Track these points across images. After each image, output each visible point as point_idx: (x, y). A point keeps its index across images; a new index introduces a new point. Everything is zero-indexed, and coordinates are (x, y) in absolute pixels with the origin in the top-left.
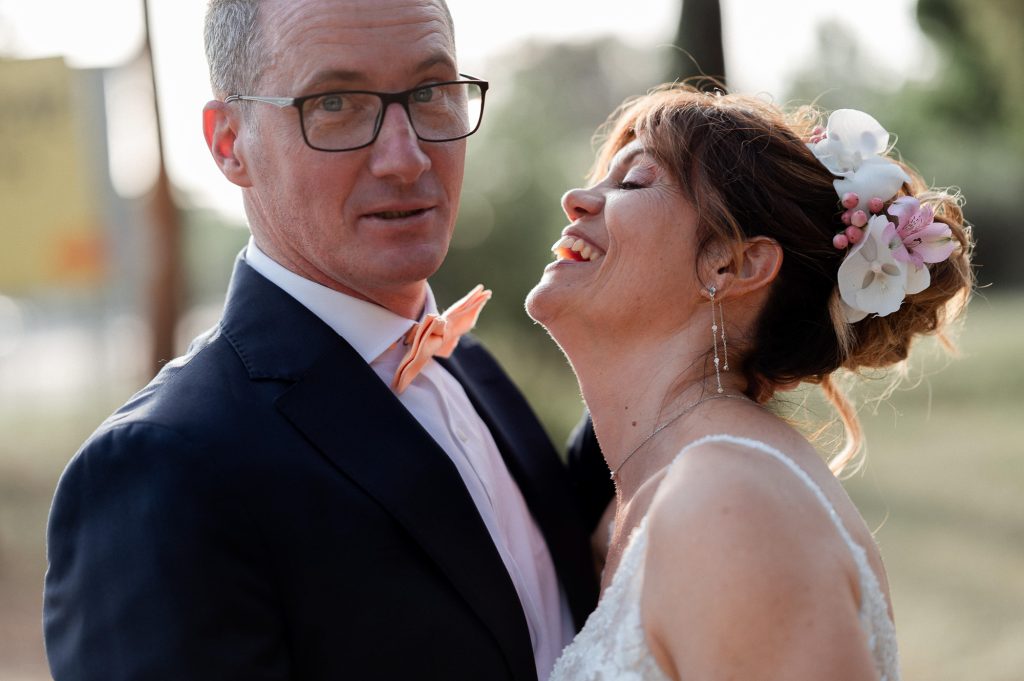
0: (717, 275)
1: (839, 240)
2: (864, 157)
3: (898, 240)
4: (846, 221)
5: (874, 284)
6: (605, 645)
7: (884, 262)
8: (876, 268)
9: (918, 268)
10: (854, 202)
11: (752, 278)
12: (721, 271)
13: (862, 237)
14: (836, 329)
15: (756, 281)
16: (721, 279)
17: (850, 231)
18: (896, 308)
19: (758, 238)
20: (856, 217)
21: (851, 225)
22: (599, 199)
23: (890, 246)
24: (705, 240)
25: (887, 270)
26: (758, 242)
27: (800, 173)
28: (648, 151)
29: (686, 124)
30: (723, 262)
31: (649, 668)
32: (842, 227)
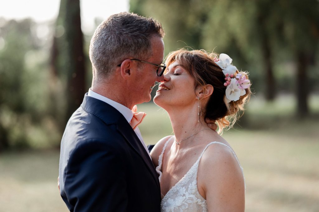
0: (199, 94)
1: (225, 84)
2: (228, 65)
3: (239, 84)
4: (226, 80)
5: (232, 94)
6: (185, 188)
7: (234, 89)
8: (233, 90)
9: (243, 90)
10: (228, 75)
11: (207, 94)
12: (200, 93)
13: (230, 83)
14: (226, 105)
15: (208, 95)
16: (200, 95)
17: (227, 82)
18: (238, 99)
19: (208, 85)
20: (229, 79)
21: (227, 80)
22: (169, 78)
23: (237, 85)
24: (196, 86)
25: (235, 90)
26: (208, 86)
27: (216, 69)
28: (181, 65)
29: (189, 59)
30: (200, 91)
31: (197, 194)
32: (225, 81)
